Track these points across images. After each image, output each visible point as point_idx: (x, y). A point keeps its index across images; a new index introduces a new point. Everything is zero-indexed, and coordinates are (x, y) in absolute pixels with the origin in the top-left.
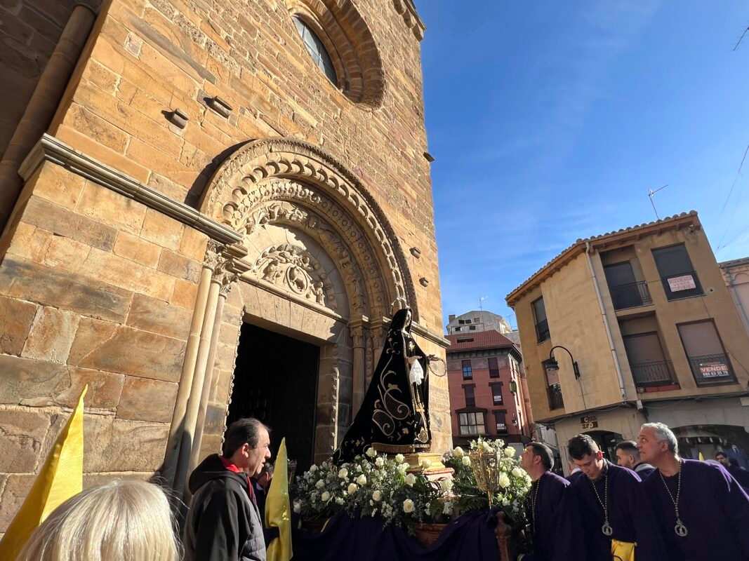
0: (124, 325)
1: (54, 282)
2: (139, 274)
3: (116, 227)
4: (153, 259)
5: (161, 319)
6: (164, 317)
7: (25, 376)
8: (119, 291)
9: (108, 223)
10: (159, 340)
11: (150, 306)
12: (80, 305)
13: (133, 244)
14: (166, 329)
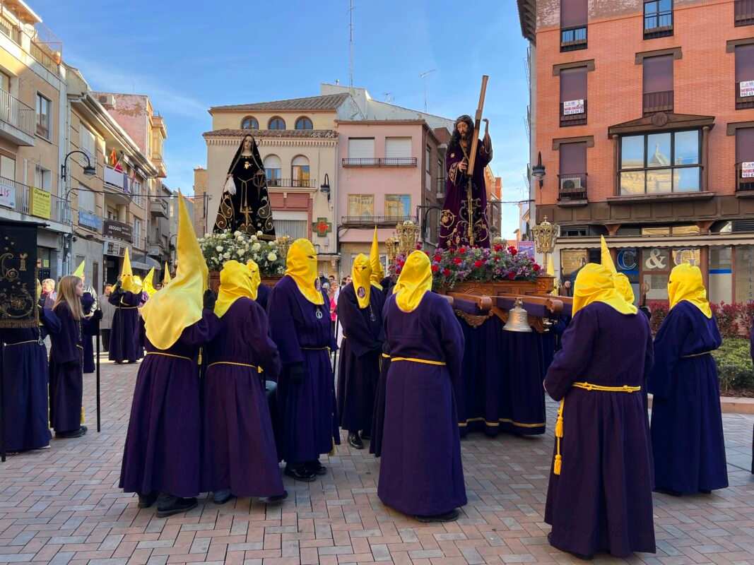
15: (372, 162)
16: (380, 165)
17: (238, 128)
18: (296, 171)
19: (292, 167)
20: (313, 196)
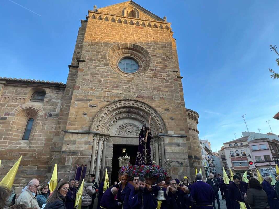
0: (79, 157)
1: (68, 152)
2: (81, 147)
3: (76, 140)
4: (83, 143)
5: (85, 154)
6: (86, 153)
7: (66, 167)
8: (78, 151)
9: (75, 140)
10: (86, 157)
11: (83, 152)
12: (72, 155)
13: (79, 142)
14: (86, 155)
15: (258, 150)
16: (260, 150)
17: (229, 146)
18: (242, 153)
19: (241, 152)
20: (247, 157)
